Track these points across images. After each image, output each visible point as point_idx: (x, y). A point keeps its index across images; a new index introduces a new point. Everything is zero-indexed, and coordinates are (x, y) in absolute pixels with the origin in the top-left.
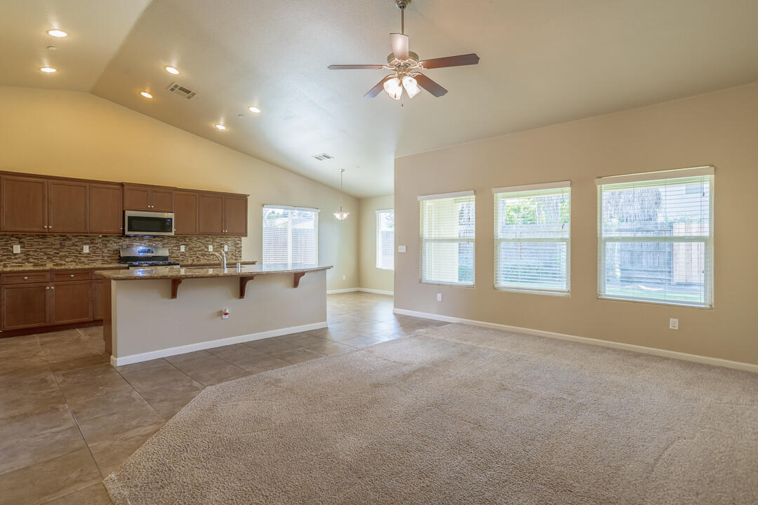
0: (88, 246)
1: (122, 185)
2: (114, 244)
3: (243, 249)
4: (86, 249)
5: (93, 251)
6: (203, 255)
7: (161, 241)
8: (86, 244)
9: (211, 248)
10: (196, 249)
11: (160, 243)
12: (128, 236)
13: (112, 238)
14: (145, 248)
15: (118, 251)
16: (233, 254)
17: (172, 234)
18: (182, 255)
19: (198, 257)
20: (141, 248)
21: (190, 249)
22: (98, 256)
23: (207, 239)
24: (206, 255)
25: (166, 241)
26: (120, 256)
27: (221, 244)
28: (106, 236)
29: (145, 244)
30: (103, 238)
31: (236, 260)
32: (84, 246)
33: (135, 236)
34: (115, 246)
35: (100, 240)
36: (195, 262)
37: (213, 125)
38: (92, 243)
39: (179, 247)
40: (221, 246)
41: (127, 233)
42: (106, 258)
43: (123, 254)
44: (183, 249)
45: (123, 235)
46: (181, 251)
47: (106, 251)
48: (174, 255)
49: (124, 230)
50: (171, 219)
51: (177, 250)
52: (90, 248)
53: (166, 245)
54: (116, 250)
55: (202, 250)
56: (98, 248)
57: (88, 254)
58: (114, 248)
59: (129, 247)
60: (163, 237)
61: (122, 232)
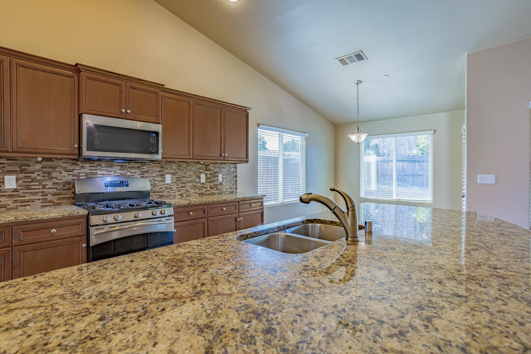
0: (13, 177)
1: (77, 68)
2: (66, 174)
4: (11, 182)
5: (26, 185)
6: (193, 187)
7: (139, 167)
8: (9, 172)
9: (203, 178)
10: (185, 180)
11: (138, 172)
12: (89, 160)
13: (60, 163)
14: (115, 179)
15: (70, 186)
17: (159, 157)
18: (167, 189)
19: (188, 191)
20: (109, 179)
21: (178, 179)
22: (36, 194)
23: (199, 166)
24: (197, 187)
25: (146, 168)
26: (74, 192)
27: (215, 172)
28: (50, 160)
29: (115, 172)
30: (45, 163)
31: (231, 192)
32: (6, 177)
33: (100, 160)
34: (66, 177)
35: (38, 167)
36: (184, 198)
38: (22, 171)
39: (163, 176)
40: (215, 175)
41: (86, 153)
42: (49, 197)
43: (79, 190)
44: (168, 179)
45: (78, 158)
46: (167, 182)
47: (49, 184)
48: (157, 189)
49: (80, 148)
50: (157, 133)
51: (160, 181)
52: (17, 180)
53: (146, 175)
54: (69, 183)
55: (194, 181)
56: (34, 180)
57: (16, 190)
58: (64, 180)
59: (89, 177)
60: (142, 162)
61: (76, 151)
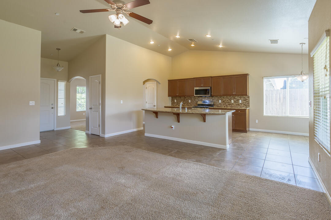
1: (194, 78)
2: (197, 99)
3: (250, 102)
4: (190, 101)
6: (229, 104)
8: (190, 99)
9: (232, 101)
10: (226, 102)
11: (211, 99)
13: (196, 97)
16: (244, 105)
17: (210, 95)
18: (220, 104)
19: (227, 105)
21: (223, 102)
22: (193, 103)
23: (231, 97)
24: (230, 104)
25: (213, 98)
27: (238, 99)
29: (206, 99)
31: (246, 107)
36: (226, 108)
37: (217, 46)
39: (218, 100)
40: (238, 100)
42: (195, 104)
44: (220, 101)
48: (217, 104)
50: (209, 89)
51: (218, 102)
53: (214, 100)
55: (229, 102)
56: (193, 101)
58: (197, 101)
